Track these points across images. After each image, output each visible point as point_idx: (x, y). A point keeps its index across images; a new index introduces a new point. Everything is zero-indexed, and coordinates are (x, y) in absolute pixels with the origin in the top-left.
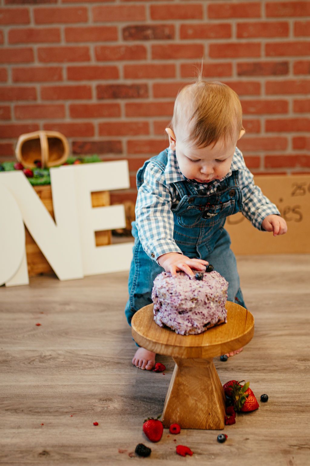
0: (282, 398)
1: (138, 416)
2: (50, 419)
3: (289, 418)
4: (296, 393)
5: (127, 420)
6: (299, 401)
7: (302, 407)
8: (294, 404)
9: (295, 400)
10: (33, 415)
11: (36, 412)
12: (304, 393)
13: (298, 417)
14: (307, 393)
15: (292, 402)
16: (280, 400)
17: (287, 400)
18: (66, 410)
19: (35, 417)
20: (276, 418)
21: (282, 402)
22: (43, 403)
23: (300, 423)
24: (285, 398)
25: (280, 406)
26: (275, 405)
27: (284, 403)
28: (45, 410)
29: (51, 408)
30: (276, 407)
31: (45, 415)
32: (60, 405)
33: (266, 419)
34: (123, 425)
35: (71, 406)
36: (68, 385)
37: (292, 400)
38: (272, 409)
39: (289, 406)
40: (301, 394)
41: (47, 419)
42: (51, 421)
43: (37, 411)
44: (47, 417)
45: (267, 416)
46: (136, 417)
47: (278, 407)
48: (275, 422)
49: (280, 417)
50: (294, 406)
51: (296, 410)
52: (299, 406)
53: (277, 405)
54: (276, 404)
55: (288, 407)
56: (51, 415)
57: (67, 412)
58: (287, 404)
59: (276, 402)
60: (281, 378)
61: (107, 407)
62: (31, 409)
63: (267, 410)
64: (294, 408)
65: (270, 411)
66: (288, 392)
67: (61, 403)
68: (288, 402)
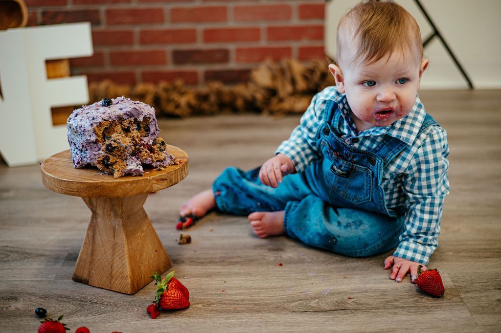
0: (236, 295)
3: (239, 319)
4: (256, 289)
6: (257, 298)
7: (259, 305)
8: (250, 302)
9: (253, 298)
12: (266, 289)
13: (250, 318)
14: (271, 288)
15: (248, 300)
16: (233, 297)
17: (242, 297)
20: (222, 319)
21: (234, 301)
23: (252, 325)
24: (240, 295)
25: (231, 304)
27: (237, 301)
30: (225, 306)
33: (208, 320)
37: (248, 298)
39: (243, 304)
40: (262, 290)
48: (219, 325)
49: (227, 319)
50: (250, 304)
51: (250, 310)
52: (255, 304)
53: (227, 304)
55: (241, 306)
58: (241, 303)
63: (212, 310)
64: (248, 308)
65: (217, 311)
66: (245, 288)
68: (243, 300)
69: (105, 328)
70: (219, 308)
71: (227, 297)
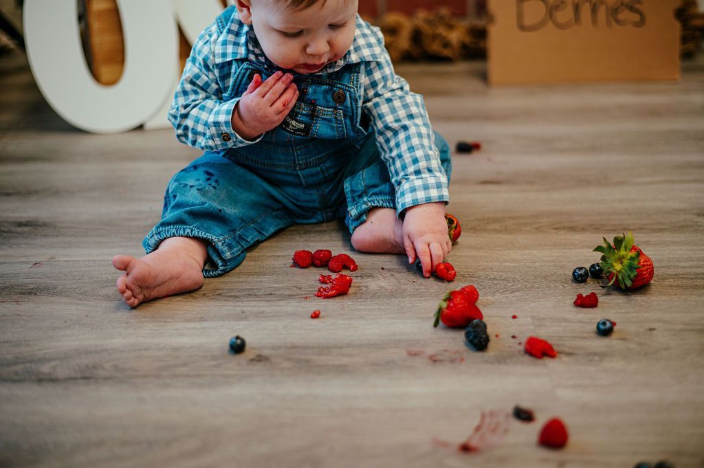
0: (691, 267)
1: (429, 298)
2: (259, 306)
5: (410, 305)
10: (225, 300)
11: (230, 296)
18: (287, 292)
19: (230, 303)
20: (693, 296)
22: (242, 282)
25: (692, 279)
26: (684, 278)
27: (698, 274)
28: (246, 293)
29: (257, 289)
30: (685, 281)
31: (249, 301)
32: (275, 286)
33: (674, 298)
34: (404, 313)
35: (296, 287)
36: (284, 256)
38: (680, 284)
41: (254, 306)
42: (262, 309)
43: (232, 294)
44: (253, 303)
45: (675, 295)
46: (426, 300)
47: (691, 281)
48: (695, 303)
49: (700, 296)
53: (687, 278)
54: (685, 276)
56: (259, 301)
57: (290, 295)
59: (683, 274)
60: (678, 239)
61: (366, 287)
62: (218, 292)
67: (277, 283)
69: (532, 308)
70: (679, 282)
71: (680, 271)
